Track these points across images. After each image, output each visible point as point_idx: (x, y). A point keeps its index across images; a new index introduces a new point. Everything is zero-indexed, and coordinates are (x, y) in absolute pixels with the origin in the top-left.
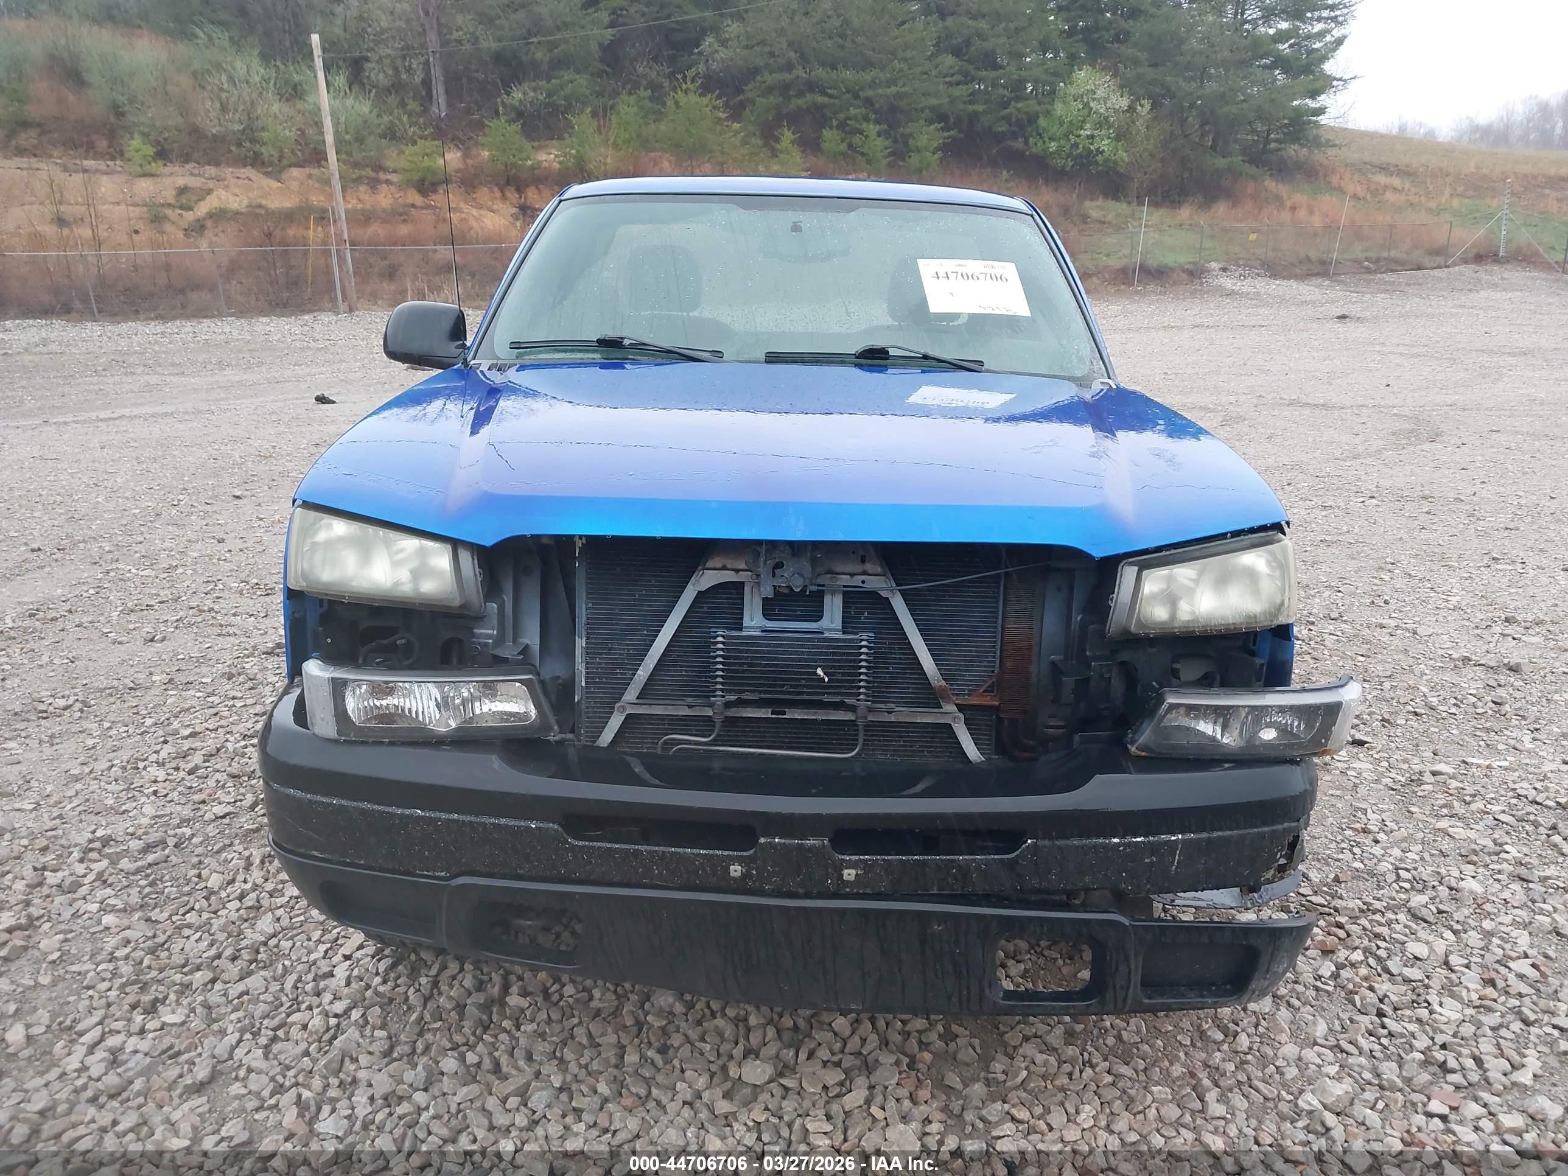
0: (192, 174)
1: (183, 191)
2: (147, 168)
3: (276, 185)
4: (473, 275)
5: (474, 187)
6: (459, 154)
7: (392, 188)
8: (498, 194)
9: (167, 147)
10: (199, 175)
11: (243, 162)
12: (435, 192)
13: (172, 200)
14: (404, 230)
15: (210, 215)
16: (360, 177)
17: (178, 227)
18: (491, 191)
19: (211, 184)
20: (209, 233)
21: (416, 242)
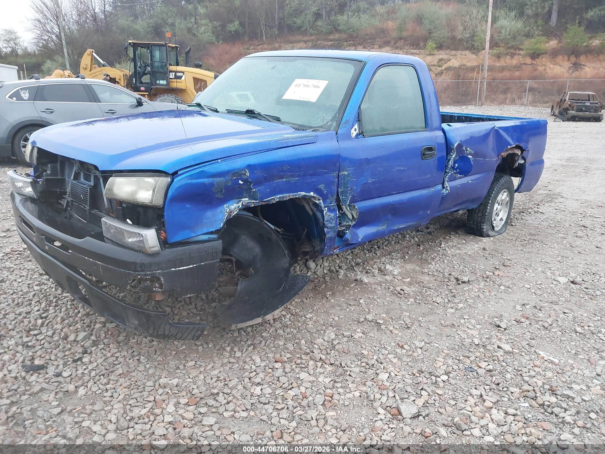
0: (446, 54)
1: (440, 60)
2: (432, 53)
3: (474, 56)
4: (540, 93)
5: (556, 56)
6: (556, 42)
7: (520, 57)
8: (566, 58)
9: (443, 44)
10: (449, 54)
11: (467, 49)
12: (538, 58)
13: (436, 64)
14: (517, 74)
15: (446, 69)
16: (508, 53)
17: (434, 73)
18: (563, 57)
19: (451, 57)
20: (443, 75)
21: (519, 79)
